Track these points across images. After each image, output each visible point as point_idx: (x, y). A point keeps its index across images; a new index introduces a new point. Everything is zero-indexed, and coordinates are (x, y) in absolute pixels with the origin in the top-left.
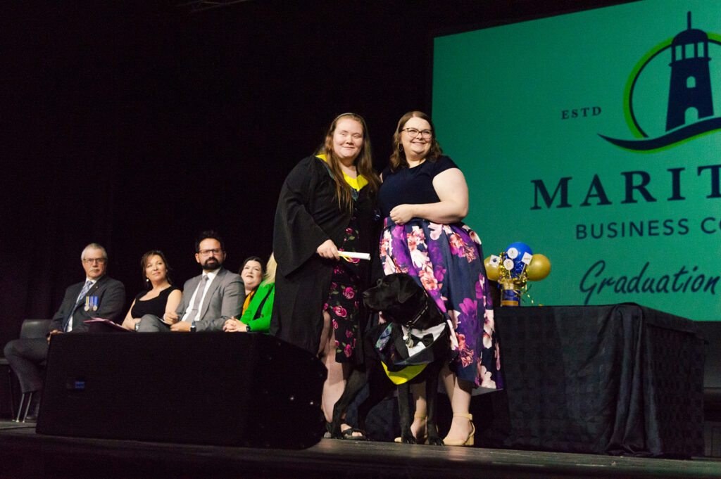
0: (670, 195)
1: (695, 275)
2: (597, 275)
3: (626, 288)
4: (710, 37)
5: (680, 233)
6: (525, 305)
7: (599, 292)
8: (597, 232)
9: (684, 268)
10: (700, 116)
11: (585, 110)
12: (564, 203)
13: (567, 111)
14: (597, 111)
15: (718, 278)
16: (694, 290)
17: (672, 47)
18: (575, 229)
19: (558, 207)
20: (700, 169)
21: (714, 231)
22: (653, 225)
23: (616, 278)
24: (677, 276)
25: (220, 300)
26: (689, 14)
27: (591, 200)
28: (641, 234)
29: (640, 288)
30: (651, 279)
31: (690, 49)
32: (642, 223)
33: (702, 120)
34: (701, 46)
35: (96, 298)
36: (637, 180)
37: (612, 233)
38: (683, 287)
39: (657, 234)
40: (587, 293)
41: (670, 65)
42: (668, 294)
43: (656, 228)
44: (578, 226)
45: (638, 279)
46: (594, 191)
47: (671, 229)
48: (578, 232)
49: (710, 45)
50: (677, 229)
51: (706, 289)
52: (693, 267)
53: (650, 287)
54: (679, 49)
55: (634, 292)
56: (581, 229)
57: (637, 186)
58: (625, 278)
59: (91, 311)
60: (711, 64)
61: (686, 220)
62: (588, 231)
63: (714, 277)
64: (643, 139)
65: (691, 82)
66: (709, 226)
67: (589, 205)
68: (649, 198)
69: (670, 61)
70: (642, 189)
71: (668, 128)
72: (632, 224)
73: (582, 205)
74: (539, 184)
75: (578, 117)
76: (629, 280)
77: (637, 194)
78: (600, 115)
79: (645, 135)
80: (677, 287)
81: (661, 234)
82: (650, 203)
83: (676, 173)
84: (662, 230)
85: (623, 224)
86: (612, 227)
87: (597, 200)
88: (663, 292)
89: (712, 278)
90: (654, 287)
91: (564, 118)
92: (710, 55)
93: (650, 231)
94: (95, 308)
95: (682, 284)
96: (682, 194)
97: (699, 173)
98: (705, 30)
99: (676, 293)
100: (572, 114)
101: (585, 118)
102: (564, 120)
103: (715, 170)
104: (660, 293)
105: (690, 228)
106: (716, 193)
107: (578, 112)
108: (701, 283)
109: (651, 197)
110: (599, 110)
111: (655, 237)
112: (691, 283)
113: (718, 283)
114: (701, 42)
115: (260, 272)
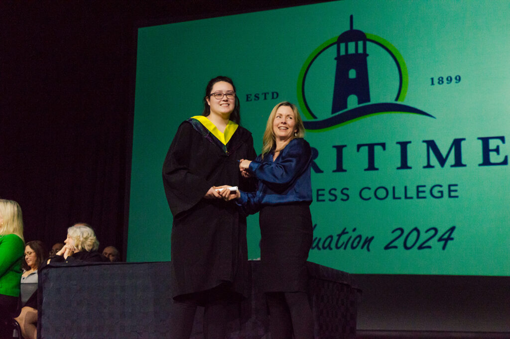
1: (354, 235)
4: (368, 37)
5: (342, 200)
9: (345, 229)
10: (359, 103)
11: (265, 94)
13: (251, 95)
14: (275, 95)
15: (373, 238)
16: (353, 248)
17: (338, 43)
20: (359, 146)
21: (370, 198)
22: (320, 192)
24: (339, 236)
26: (351, 17)
30: (318, 238)
31: (352, 46)
33: (361, 105)
34: (360, 43)
38: (343, 246)
39: (324, 201)
41: (336, 59)
42: (332, 251)
43: (323, 195)
47: (336, 196)
49: (368, 43)
50: (340, 196)
51: (362, 247)
52: (353, 228)
53: (317, 246)
54: (343, 46)
60: (368, 59)
61: (347, 189)
63: (370, 237)
64: (313, 120)
65: (352, 74)
66: (365, 194)
69: (335, 55)
71: (333, 112)
75: (260, 99)
78: (278, 98)
79: (315, 117)
80: (339, 245)
81: (327, 200)
82: (319, 174)
83: (339, 149)
84: (327, 196)
88: (328, 249)
89: (367, 238)
90: (320, 245)
91: (247, 100)
92: (368, 52)
93: (318, 198)
95: (344, 243)
96: (344, 167)
97: (358, 150)
98: (363, 31)
99: (339, 250)
100: (254, 97)
101: (266, 101)
102: (248, 102)
103: (371, 147)
104: (325, 251)
105: (350, 196)
106: (371, 167)
107: (260, 96)
108: (359, 243)
109: (319, 169)
110: (278, 95)
111: (322, 203)
112: (351, 242)
113: (373, 242)
114: (360, 40)
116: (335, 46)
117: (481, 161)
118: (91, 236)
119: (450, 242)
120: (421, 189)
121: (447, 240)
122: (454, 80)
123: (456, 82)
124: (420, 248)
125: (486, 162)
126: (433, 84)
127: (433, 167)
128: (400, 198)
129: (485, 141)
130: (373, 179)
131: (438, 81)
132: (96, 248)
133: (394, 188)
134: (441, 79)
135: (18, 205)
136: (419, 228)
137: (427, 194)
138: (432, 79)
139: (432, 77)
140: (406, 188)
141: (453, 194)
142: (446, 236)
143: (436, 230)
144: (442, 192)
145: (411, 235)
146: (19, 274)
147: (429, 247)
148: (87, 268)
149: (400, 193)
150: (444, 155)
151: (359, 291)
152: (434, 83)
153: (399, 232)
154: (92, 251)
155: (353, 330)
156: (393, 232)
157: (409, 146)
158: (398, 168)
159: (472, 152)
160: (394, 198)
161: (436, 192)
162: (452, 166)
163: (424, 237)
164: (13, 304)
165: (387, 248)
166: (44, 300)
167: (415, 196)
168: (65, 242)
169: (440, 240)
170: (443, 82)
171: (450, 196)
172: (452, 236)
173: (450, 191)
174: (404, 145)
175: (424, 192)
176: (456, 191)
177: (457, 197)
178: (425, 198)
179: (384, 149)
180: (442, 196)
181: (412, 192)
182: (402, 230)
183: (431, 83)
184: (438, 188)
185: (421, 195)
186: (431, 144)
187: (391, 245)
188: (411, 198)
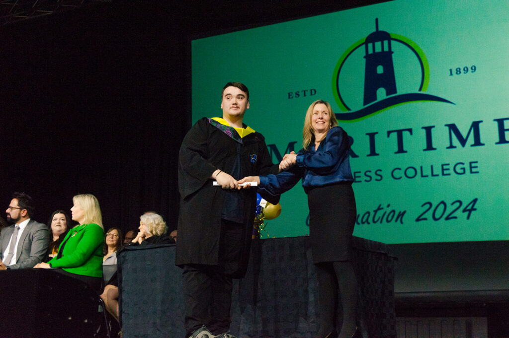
1: (389, 210)
4: (392, 37)
5: (377, 180)
6: (263, 238)
9: (380, 205)
10: (387, 94)
11: (305, 91)
13: (292, 93)
14: (313, 92)
15: (405, 212)
16: (388, 221)
17: (366, 43)
20: (389, 133)
21: (401, 178)
22: (357, 175)
24: (376, 212)
25: (30, 244)
26: (377, 20)
31: (378, 45)
33: (389, 97)
34: (386, 43)
38: (380, 220)
39: (360, 182)
41: (365, 57)
42: (369, 225)
43: (360, 177)
47: (371, 177)
49: (393, 42)
50: (374, 177)
51: (396, 221)
52: (387, 205)
54: (370, 45)
60: (393, 55)
61: (380, 170)
63: (402, 212)
64: (347, 112)
65: (380, 70)
66: (397, 174)
69: (364, 54)
71: (365, 104)
74: (273, 147)
75: (299, 97)
78: (316, 94)
79: (349, 109)
80: (376, 220)
81: (363, 182)
82: (355, 159)
83: (372, 136)
84: (363, 178)
88: (366, 224)
89: (400, 212)
90: (359, 221)
91: (289, 98)
92: (392, 50)
95: (379, 218)
96: (377, 151)
97: (388, 136)
98: (388, 31)
99: (375, 224)
100: (295, 95)
101: (305, 97)
102: (290, 100)
103: (400, 133)
104: (364, 225)
105: (383, 176)
106: (401, 150)
107: (300, 94)
108: (393, 217)
109: (355, 154)
110: (315, 92)
111: (360, 183)
112: (386, 217)
113: (405, 215)
114: (385, 40)
115: (65, 221)
117: (498, 140)
118: (161, 222)
119: (473, 212)
120: (445, 167)
121: (470, 211)
122: (470, 70)
123: (472, 72)
124: (447, 218)
125: (502, 140)
126: (451, 74)
127: (455, 147)
128: (427, 176)
129: (501, 122)
130: (403, 161)
131: (456, 72)
132: (166, 232)
133: (421, 167)
134: (458, 70)
135: (95, 197)
136: (445, 201)
137: (451, 171)
138: (451, 70)
139: (450, 68)
140: (432, 166)
141: (474, 170)
142: (469, 208)
143: (461, 202)
144: (464, 169)
145: (438, 209)
146: (101, 258)
147: (455, 218)
148: (158, 250)
149: (427, 172)
150: (465, 136)
151: (395, 259)
152: (453, 73)
153: (428, 206)
154: (162, 235)
155: (391, 293)
156: (423, 206)
157: (433, 129)
158: (424, 150)
159: (489, 132)
160: (422, 176)
161: (458, 169)
162: (472, 146)
163: (450, 209)
164: (98, 283)
165: (418, 220)
166: (123, 279)
167: (440, 173)
168: (139, 228)
169: (464, 211)
170: (460, 72)
171: (471, 172)
172: (475, 207)
173: (471, 167)
174: (428, 130)
175: (448, 169)
176: (476, 167)
177: (477, 172)
178: (449, 174)
179: (411, 133)
180: (464, 173)
181: (437, 171)
182: (431, 204)
183: (450, 74)
184: (461, 166)
185: (445, 172)
186: (453, 128)
187: (421, 218)
188: (437, 175)
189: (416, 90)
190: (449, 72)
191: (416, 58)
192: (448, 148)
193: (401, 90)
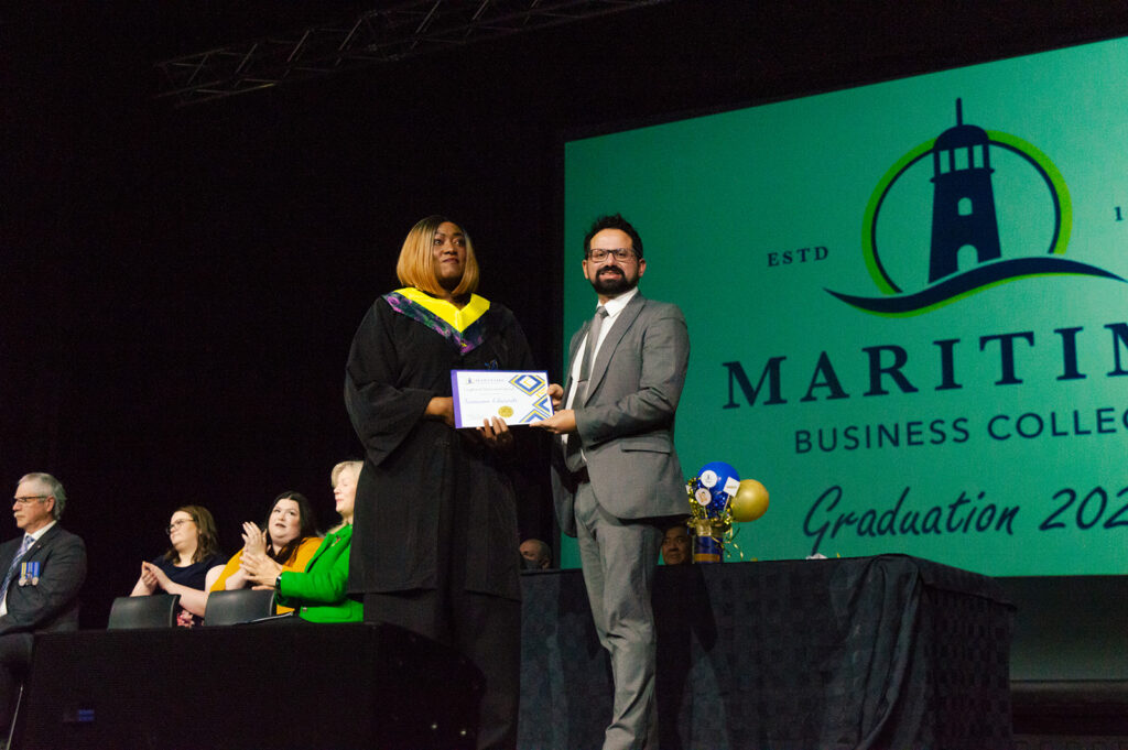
0: (939, 381)
1: (981, 505)
2: (830, 509)
3: (875, 529)
4: (991, 138)
5: (956, 440)
6: (730, 561)
7: (833, 535)
8: (828, 443)
9: (964, 494)
10: (981, 259)
11: (803, 251)
12: (776, 398)
13: (776, 254)
14: (822, 253)
15: (1016, 510)
16: (980, 528)
17: (936, 150)
18: (794, 437)
19: (766, 403)
21: (1008, 436)
22: (913, 428)
23: (859, 515)
24: (954, 507)
26: (959, 102)
27: (815, 392)
28: (896, 442)
29: (897, 526)
30: (914, 513)
31: (961, 155)
32: (896, 426)
33: (983, 264)
34: (978, 150)
35: (37, 565)
36: (887, 359)
37: (852, 443)
38: (962, 527)
39: (921, 443)
40: (816, 537)
41: (932, 180)
42: (940, 536)
43: (919, 433)
44: (798, 433)
45: (894, 513)
46: (821, 378)
47: (943, 435)
48: (798, 442)
50: (951, 433)
51: (998, 527)
52: (979, 493)
53: (912, 526)
54: (944, 155)
55: (888, 533)
56: (803, 437)
57: (887, 368)
58: (873, 512)
59: (29, 586)
60: (994, 178)
61: (965, 420)
62: (814, 439)
63: (1010, 509)
64: (892, 295)
65: (965, 207)
66: (999, 428)
67: (815, 399)
68: (906, 387)
69: (931, 174)
70: (895, 372)
71: (932, 279)
72: (881, 428)
73: (804, 400)
74: (735, 369)
75: (792, 264)
76: (879, 516)
77: (887, 381)
78: (824, 261)
79: (898, 290)
80: (954, 524)
81: (927, 442)
82: (909, 395)
83: (947, 347)
84: (927, 435)
85: (868, 428)
86: (851, 433)
87: (827, 391)
88: (932, 532)
89: (1007, 509)
90: (918, 526)
91: (771, 264)
92: (993, 165)
93: (909, 439)
94: (35, 581)
95: (962, 520)
96: (957, 380)
97: (982, 347)
98: (983, 126)
99: (952, 534)
100: (783, 259)
101: (803, 264)
102: (771, 268)
103: (1007, 341)
105: (971, 432)
106: (1009, 377)
107: (793, 256)
108: (991, 519)
109: (910, 386)
110: (826, 252)
111: (919, 447)
112: (975, 517)
113: (1017, 517)
114: (978, 144)
115: (297, 518)
116: (931, 156)
120: (1104, 415)
124: (1109, 524)
126: (1119, 218)
128: (1065, 434)
130: (1014, 400)
133: (1053, 415)
136: (1104, 487)
137: (1118, 424)
138: (1118, 210)
139: (1117, 206)
140: (1076, 414)
145: (1090, 503)
149: (1065, 423)
152: (1122, 215)
153: (1066, 498)
156: (1056, 496)
157: (1078, 335)
158: (1060, 378)
160: (1055, 433)
163: (1115, 504)
165: (1045, 526)
167: (1094, 429)
174: (1069, 335)
175: (1111, 420)
178: (1113, 431)
179: (1032, 342)
181: (1088, 422)
182: (1073, 494)
183: (1115, 216)
185: (1106, 426)
186: (1121, 331)
187: (1053, 522)
188: (1088, 432)
189: (1040, 251)
190: (1115, 213)
191: (1043, 183)
192: (1111, 374)
193: (1010, 251)
